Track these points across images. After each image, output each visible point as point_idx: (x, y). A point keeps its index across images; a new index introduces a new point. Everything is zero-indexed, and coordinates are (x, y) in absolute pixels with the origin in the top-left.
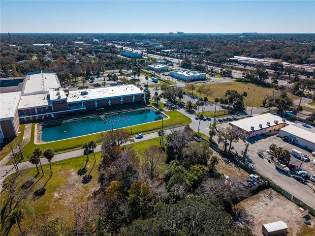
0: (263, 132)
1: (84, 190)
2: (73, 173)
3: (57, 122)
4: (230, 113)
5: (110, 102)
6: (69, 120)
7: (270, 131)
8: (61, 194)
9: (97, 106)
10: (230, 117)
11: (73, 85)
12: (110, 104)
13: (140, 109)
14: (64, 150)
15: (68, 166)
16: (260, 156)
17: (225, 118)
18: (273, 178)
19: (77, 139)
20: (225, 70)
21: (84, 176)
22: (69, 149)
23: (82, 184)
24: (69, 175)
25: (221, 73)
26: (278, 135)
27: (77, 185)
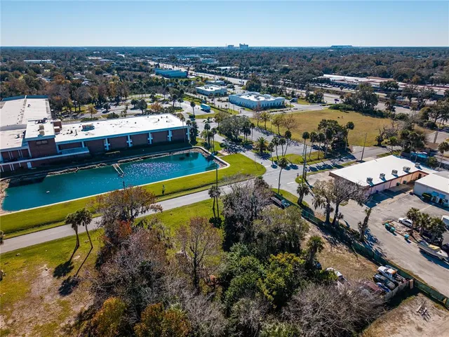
0: (387, 186)
1: (59, 309)
2: (45, 274)
3: (37, 176)
4: (328, 157)
5: (129, 141)
6: (58, 173)
7: (398, 184)
8: (10, 321)
9: (108, 149)
10: (329, 163)
11: (75, 116)
12: (130, 145)
13: (181, 152)
14: (39, 226)
15: (39, 258)
16: (388, 228)
17: (321, 164)
18: (421, 272)
19: (66, 205)
20: (312, 93)
21: (66, 278)
22: (48, 223)
23: (58, 297)
24: (35, 277)
25: (306, 99)
26: (412, 191)
27: (48, 297)
